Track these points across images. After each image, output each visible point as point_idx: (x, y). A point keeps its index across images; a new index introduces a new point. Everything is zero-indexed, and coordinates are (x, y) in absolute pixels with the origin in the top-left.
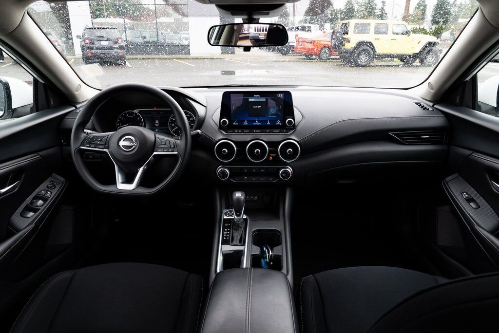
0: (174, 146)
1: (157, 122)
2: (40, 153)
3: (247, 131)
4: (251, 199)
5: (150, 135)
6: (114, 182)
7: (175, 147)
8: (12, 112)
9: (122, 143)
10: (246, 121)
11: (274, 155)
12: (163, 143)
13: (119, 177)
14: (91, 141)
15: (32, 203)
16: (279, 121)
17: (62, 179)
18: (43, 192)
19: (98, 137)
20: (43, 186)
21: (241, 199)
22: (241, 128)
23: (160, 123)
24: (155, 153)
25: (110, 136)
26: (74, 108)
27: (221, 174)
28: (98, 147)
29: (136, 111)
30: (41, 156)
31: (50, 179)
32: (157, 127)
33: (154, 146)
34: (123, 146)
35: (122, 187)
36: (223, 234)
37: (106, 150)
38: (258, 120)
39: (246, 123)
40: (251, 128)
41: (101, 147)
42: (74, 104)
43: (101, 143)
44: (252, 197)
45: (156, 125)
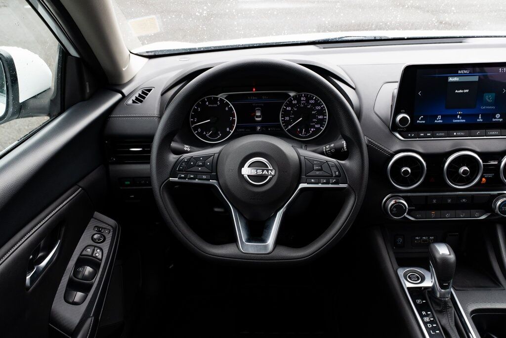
0: (339, 172)
1: (258, 114)
2: (81, 184)
3: (441, 134)
4: (424, 241)
7: (342, 175)
9: (246, 171)
10: (439, 117)
11: (490, 175)
12: (316, 168)
15: (76, 272)
16: (498, 116)
18: (89, 250)
19: (197, 159)
20: (85, 240)
21: (450, 259)
22: (432, 129)
23: (263, 115)
24: (302, 186)
25: (216, 155)
26: (119, 96)
27: (395, 209)
28: (199, 176)
29: (222, 96)
30: (83, 189)
31: (92, 223)
32: (258, 122)
33: (301, 171)
34: (248, 176)
37: (213, 182)
38: (460, 115)
39: (439, 120)
40: (449, 128)
41: (204, 177)
42: (118, 88)
43: (205, 169)
44: (424, 238)
45: (257, 119)
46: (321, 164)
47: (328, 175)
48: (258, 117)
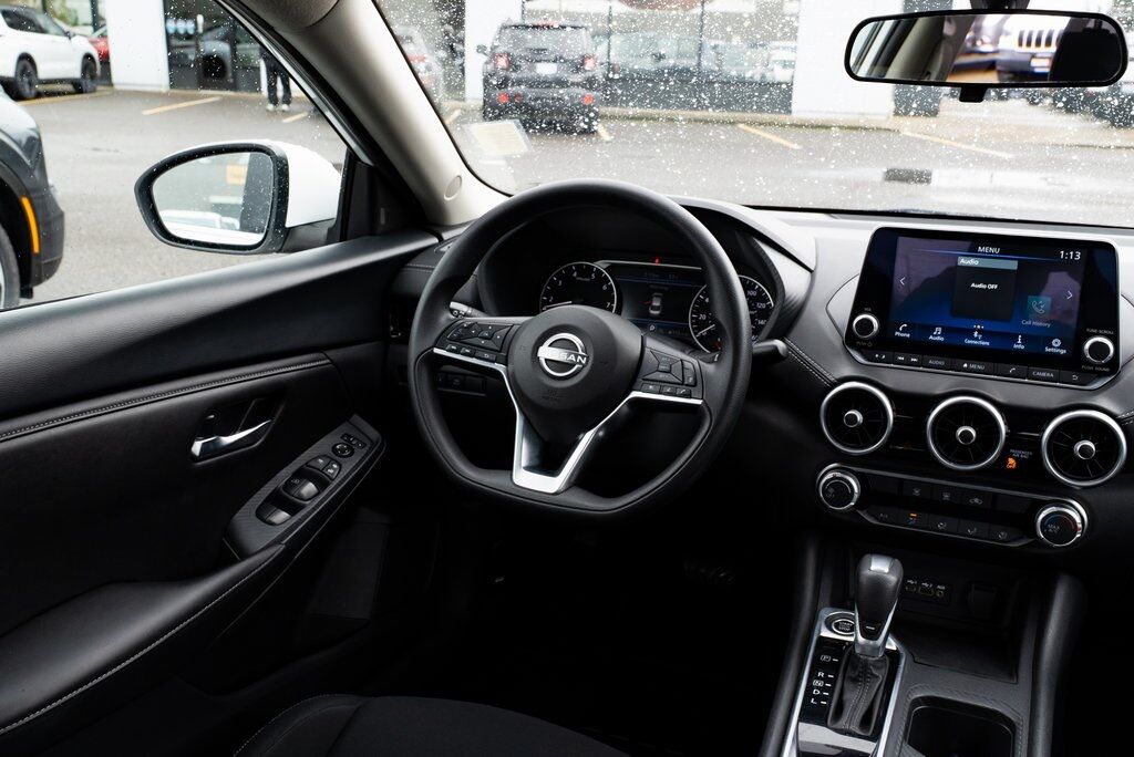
0: (695, 379)
1: (656, 303)
2: (331, 353)
3: (936, 362)
4: (924, 590)
5: (628, 336)
6: (507, 465)
7: (697, 383)
8: (283, 237)
9: (546, 352)
10: (938, 330)
11: (1025, 455)
12: (662, 367)
13: (522, 451)
14: (462, 336)
15: (289, 485)
16: (1056, 342)
17: (373, 433)
18: (321, 461)
19: (483, 327)
20: (323, 445)
21: (889, 582)
22: (921, 351)
23: (663, 308)
24: (635, 394)
25: (515, 328)
26: (436, 240)
27: (831, 490)
28: (479, 354)
29: (601, 265)
30: (332, 362)
31: (344, 428)
32: (654, 317)
33: (635, 373)
34: (546, 360)
35: (526, 479)
36: (809, 688)
37: (500, 368)
38: (980, 331)
39: (937, 336)
40: (953, 355)
41: (486, 356)
42: (437, 229)
43: (490, 344)
44: (926, 584)
45: (652, 312)
46: (672, 361)
47: (677, 381)
48: (654, 308)
